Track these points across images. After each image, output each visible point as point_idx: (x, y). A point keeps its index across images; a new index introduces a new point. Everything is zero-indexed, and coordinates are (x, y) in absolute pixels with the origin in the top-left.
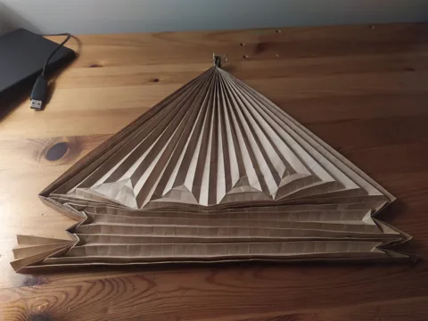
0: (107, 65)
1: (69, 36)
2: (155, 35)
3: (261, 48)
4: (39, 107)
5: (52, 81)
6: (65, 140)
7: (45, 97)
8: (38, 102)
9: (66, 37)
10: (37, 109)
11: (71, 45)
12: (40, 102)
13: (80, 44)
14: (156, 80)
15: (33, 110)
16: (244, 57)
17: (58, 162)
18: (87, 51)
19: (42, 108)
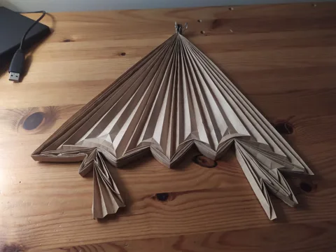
0: (78, 40)
1: (44, 14)
2: (121, 12)
3: (216, 24)
4: (17, 79)
5: (29, 54)
6: (41, 110)
7: (22, 70)
8: (16, 74)
9: (41, 14)
10: (15, 81)
11: (46, 22)
12: (18, 75)
13: (54, 20)
14: (123, 54)
15: (12, 82)
16: (202, 32)
17: (35, 131)
18: (60, 27)
19: (20, 80)
